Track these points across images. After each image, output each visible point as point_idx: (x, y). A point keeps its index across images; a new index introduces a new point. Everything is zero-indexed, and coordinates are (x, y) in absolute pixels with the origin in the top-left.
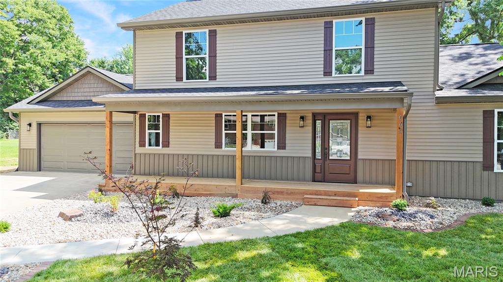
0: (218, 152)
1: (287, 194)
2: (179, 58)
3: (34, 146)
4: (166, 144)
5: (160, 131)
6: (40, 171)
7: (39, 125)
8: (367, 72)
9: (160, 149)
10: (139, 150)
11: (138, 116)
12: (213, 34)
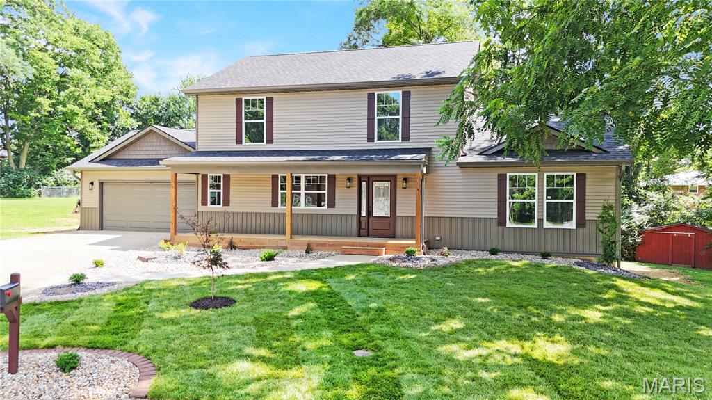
0: (274, 210)
1: (329, 245)
2: (239, 123)
3: (97, 205)
4: (227, 203)
5: (221, 191)
6: (102, 229)
7: (102, 184)
8: (403, 139)
9: (220, 208)
10: (201, 208)
11: (200, 177)
12: (270, 101)
